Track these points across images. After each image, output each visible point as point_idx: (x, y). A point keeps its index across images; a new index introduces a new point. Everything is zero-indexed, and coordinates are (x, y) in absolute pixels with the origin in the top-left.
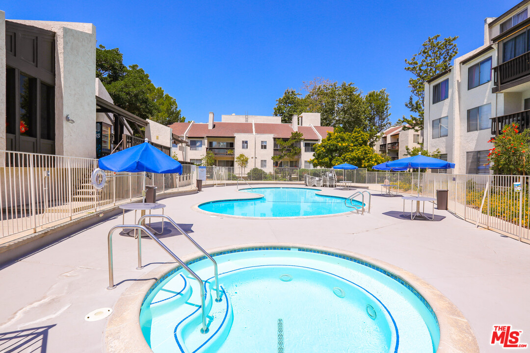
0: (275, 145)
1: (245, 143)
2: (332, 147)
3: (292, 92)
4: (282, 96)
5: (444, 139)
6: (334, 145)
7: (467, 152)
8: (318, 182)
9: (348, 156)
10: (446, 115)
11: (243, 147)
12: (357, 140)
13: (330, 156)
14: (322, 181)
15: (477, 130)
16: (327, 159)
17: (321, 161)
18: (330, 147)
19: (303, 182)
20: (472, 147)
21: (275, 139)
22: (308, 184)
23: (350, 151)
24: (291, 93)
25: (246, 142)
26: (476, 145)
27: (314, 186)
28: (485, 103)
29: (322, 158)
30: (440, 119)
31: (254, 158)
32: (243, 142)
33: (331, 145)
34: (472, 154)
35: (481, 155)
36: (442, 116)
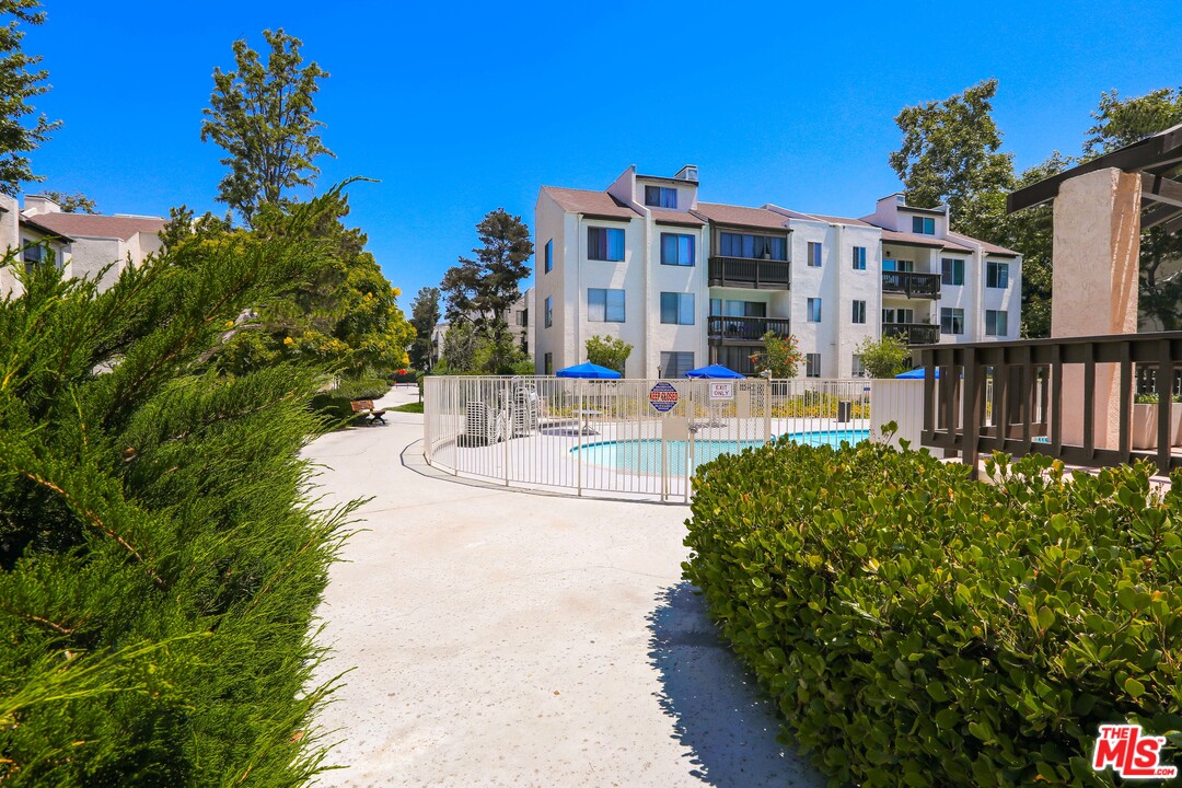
7: (663, 352)
10: (620, 288)
15: (676, 323)
26: (676, 343)
28: (687, 291)
30: (606, 290)
34: (669, 356)
35: (679, 357)
36: (612, 287)
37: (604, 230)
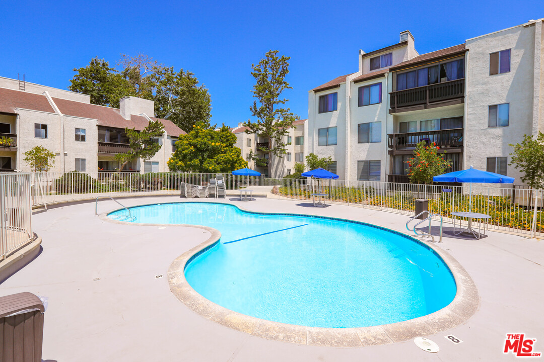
0: (101, 137)
1: (42, 129)
2: (203, 146)
3: (104, 65)
4: (88, 66)
5: (332, 147)
6: (205, 144)
7: (358, 161)
8: (202, 192)
9: (221, 158)
10: (335, 125)
11: (37, 135)
12: (228, 140)
13: (200, 158)
14: (207, 190)
15: (368, 142)
16: (196, 162)
17: (189, 163)
18: (200, 146)
19: (179, 192)
20: (363, 157)
21: (100, 127)
22: (186, 195)
23: (222, 153)
24: (101, 65)
25: (45, 127)
26: (368, 155)
27: (196, 197)
28: (375, 121)
29: (191, 160)
30: (328, 128)
31: (62, 155)
32: (37, 126)
33: (202, 144)
34: (363, 163)
35: (372, 164)
36: (330, 126)
37: (327, 95)
